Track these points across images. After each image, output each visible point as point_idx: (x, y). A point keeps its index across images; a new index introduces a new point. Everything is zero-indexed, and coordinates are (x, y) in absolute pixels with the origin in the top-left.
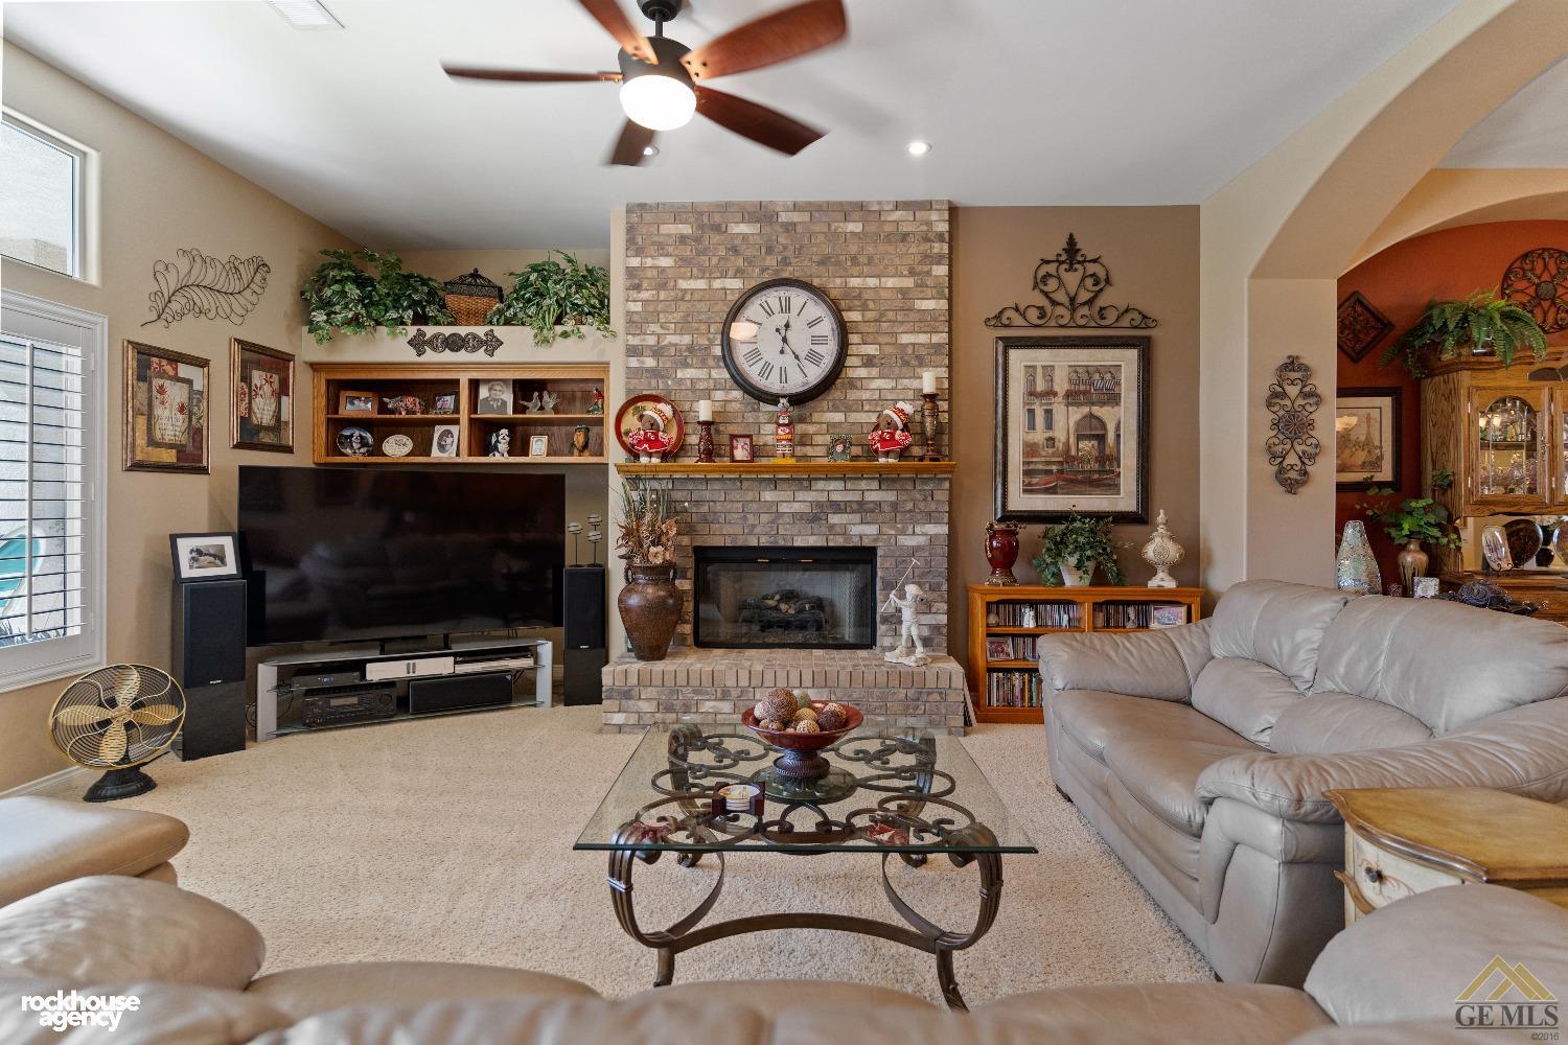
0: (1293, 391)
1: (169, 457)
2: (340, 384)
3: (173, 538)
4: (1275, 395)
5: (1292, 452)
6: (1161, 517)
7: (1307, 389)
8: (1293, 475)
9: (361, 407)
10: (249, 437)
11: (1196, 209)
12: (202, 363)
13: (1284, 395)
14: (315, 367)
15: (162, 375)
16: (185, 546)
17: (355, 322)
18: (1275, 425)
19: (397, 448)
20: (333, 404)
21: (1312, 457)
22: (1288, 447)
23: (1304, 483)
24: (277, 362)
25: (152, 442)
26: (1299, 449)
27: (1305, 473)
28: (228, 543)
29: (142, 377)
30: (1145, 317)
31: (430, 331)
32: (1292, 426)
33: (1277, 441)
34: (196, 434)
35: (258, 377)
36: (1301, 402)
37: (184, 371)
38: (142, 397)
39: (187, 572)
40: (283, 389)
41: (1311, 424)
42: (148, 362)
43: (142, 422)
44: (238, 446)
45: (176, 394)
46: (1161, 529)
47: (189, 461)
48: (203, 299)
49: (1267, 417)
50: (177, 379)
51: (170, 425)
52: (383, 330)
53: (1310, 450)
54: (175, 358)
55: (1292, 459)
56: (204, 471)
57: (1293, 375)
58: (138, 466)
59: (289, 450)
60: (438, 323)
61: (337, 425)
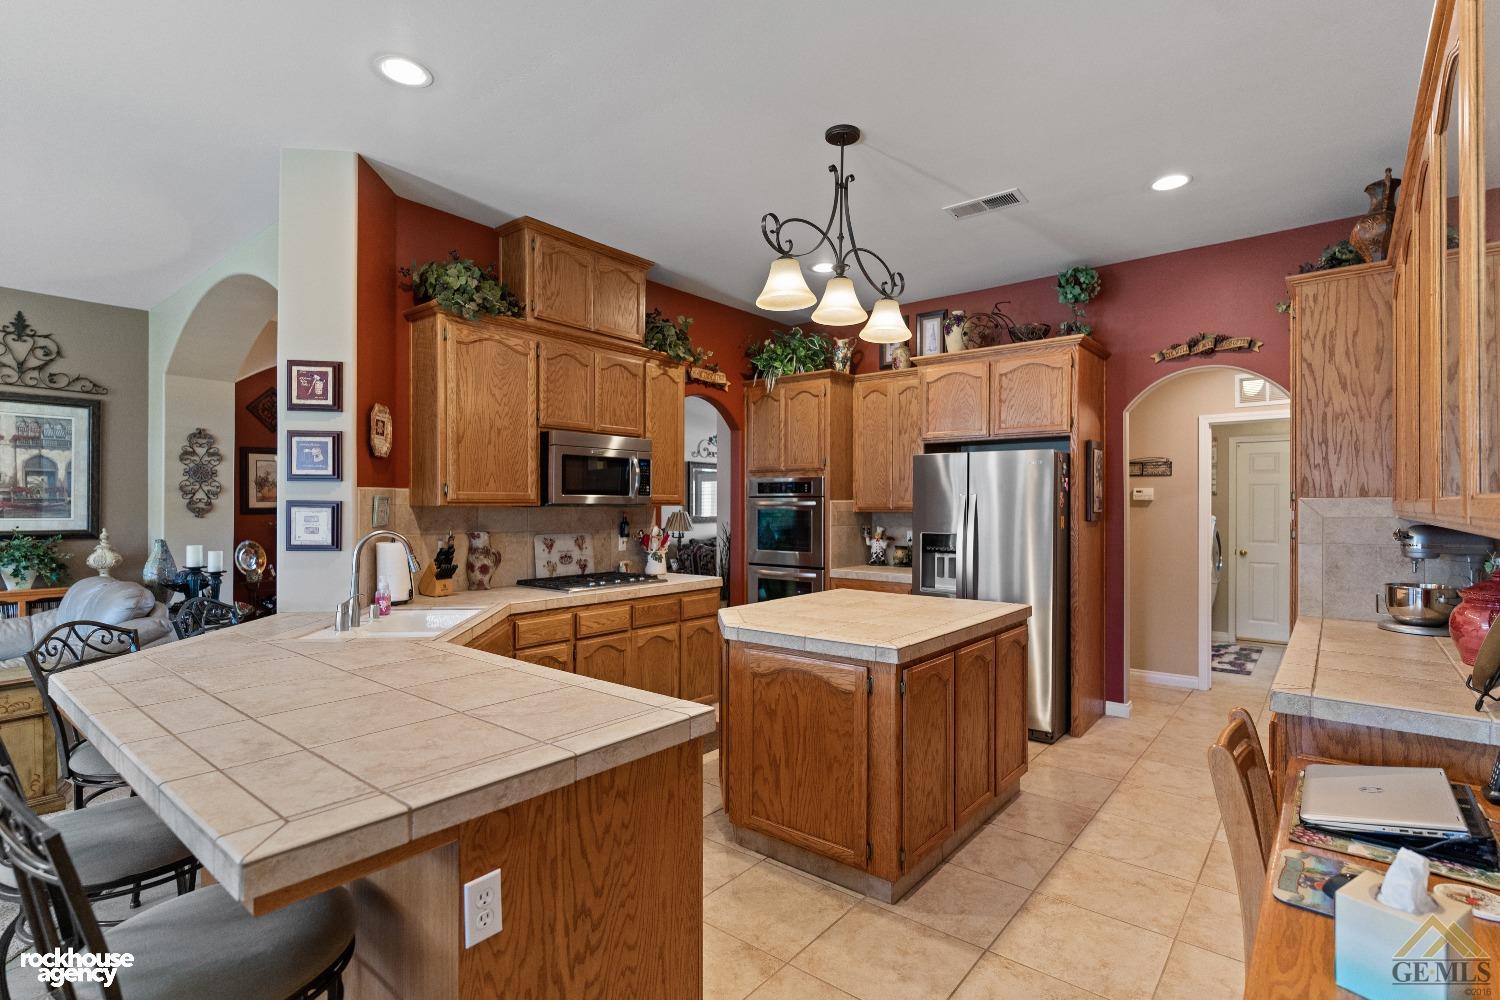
0: (201, 451)
4: (186, 453)
5: (200, 491)
6: (103, 535)
7: (211, 451)
8: (201, 505)
11: (146, 313)
13: (194, 453)
18: (186, 472)
21: (216, 494)
22: (198, 487)
23: (209, 511)
26: (206, 488)
27: (210, 504)
30: (95, 385)
32: (201, 474)
33: (188, 483)
36: (207, 458)
41: (214, 473)
46: (103, 543)
49: (181, 467)
53: (214, 489)
55: (200, 495)
57: (201, 441)
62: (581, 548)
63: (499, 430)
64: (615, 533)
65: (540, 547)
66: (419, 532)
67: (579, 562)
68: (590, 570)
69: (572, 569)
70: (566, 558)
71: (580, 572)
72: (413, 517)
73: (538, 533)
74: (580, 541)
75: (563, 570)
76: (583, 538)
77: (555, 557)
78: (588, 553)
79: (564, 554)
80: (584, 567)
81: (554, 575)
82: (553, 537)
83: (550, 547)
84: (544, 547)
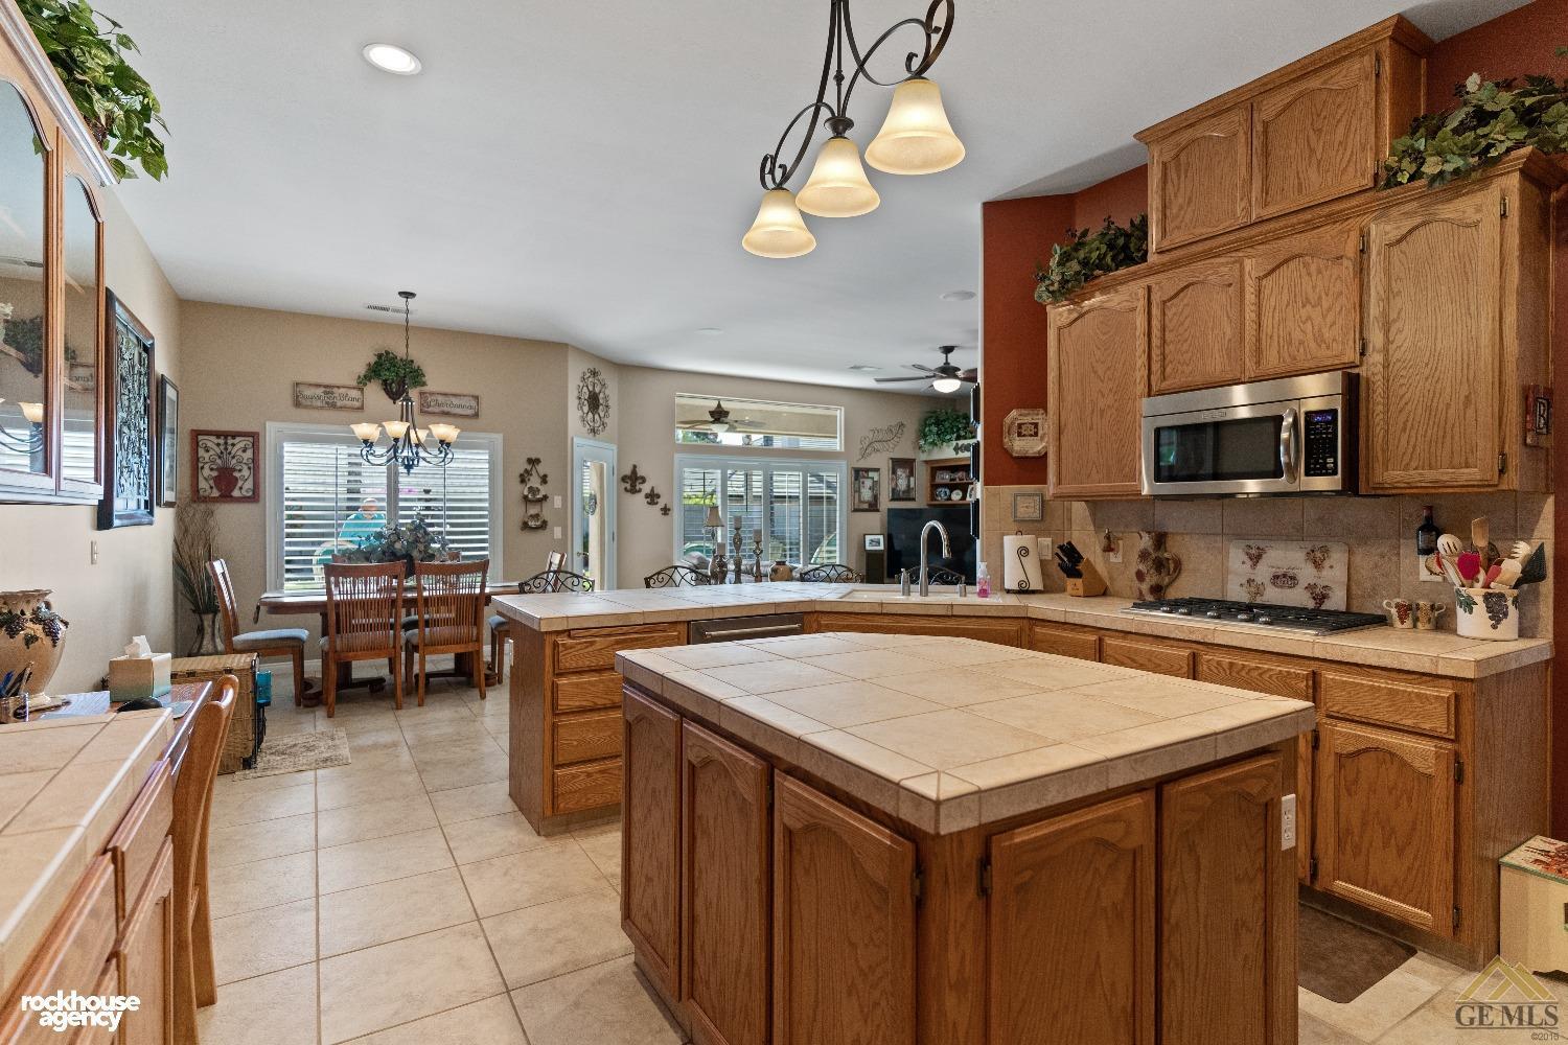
1: (866, 506)
2: (936, 468)
3: (865, 535)
9: (946, 477)
10: (896, 497)
12: (877, 470)
14: (926, 462)
15: (864, 477)
16: (868, 538)
17: (934, 444)
19: (956, 496)
20: (933, 477)
24: (907, 464)
25: (860, 501)
28: (881, 537)
29: (856, 479)
31: (961, 442)
34: (876, 497)
35: (899, 472)
37: (871, 474)
38: (857, 486)
39: (868, 548)
40: (911, 474)
42: (859, 474)
43: (857, 495)
44: (893, 499)
45: (868, 483)
47: (873, 506)
48: (876, 445)
50: (868, 478)
51: (867, 494)
52: (945, 444)
54: (867, 470)
56: (878, 511)
58: (856, 510)
59: (914, 499)
60: (965, 438)
61: (934, 487)
62: (1318, 565)
63: (1102, 411)
64: (1408, 549)
65: (1237, 558)
66: (1092, 528)
67: (1310, 587)
68: (1337, 601)
69: (1298, 597)
70: (1285, 579)
71: (1311, 604)
72: (1088, 513)
73: (1239, 536)
74: (1318, 554)
75: (1273, 595)
76: (1325, 550)
77: (1263, 573)
78: (1334, 574)
79: (1280, 572)
80: (1321, 598)
81: (1259, 600)
82: (1261, 544)
83: (1256, 559)
84: (1246, 558)
